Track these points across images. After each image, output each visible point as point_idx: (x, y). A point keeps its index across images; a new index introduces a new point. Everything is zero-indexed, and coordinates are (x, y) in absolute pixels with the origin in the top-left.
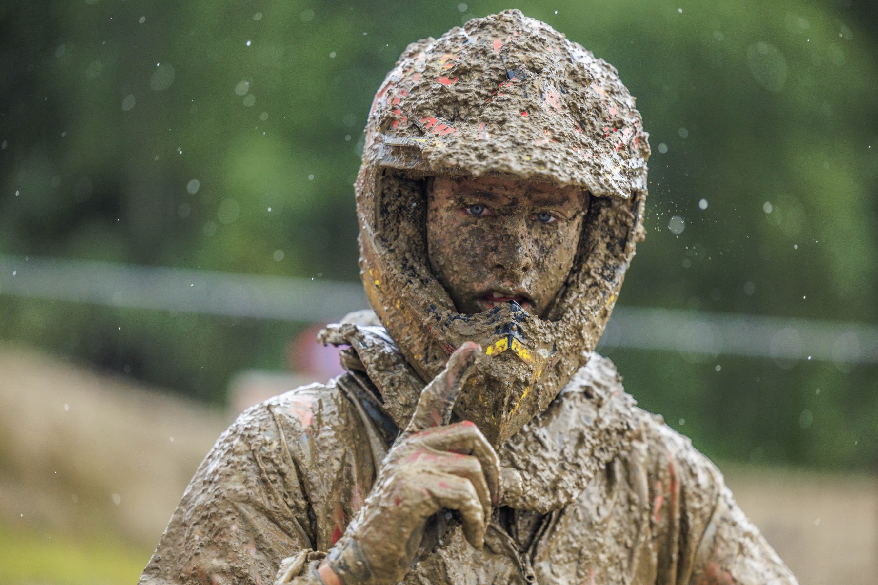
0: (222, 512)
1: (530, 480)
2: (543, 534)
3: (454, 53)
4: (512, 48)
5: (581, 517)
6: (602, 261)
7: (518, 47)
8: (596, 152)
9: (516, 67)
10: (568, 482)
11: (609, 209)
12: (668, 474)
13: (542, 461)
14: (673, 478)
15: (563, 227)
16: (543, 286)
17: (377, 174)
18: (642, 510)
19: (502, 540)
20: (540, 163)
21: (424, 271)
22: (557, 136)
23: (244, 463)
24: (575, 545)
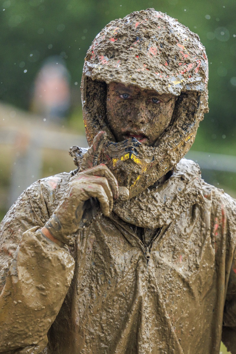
0: (15, 224)
1: (146, 214)
2: (155, 239)
3: (120, 27)
4: (141, 27)
5: (176, 232)
6: (183, 121)
7: (144, 26)
8: (168, 75)
9: (140, 35)
10: (165, 216)
11: (187, 98)
12: (221, 214)
13: (154, 207)
14: (223, 216)
15: (163, 105)
16: (152, 131)
17: (85, 79)
18: (207, 230)
19: (136, 241)
20: (134, 80)
21: (102, 122)
22: (148, 67)
23: (26, 204)
24: (172, 244)
